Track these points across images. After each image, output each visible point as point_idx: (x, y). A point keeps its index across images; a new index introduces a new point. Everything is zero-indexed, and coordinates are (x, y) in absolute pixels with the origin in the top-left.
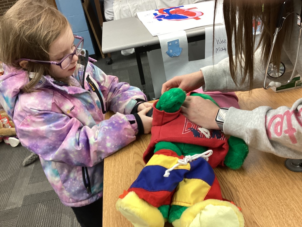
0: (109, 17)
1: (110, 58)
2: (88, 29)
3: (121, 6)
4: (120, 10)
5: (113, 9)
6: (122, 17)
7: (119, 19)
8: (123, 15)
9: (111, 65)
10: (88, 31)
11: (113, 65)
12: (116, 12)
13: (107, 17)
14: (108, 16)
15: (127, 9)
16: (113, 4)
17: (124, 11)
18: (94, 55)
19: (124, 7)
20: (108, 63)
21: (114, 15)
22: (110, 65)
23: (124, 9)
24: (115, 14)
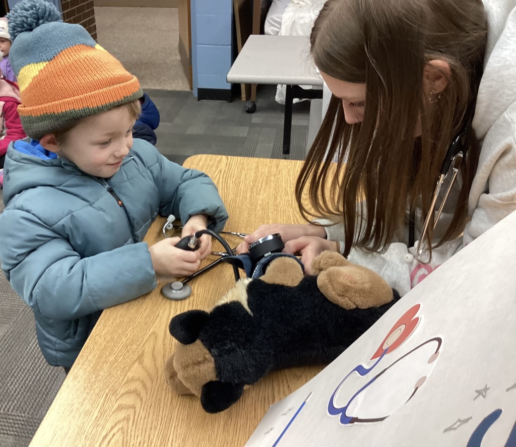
0: (272, 30)
1: (254, 102)
2: (230, 43)
3: (297, 15)
4: (294, 22)
5: (282, 17)
6: (294, 34)
7: (288, 35)
8: (296, 31)
9: (252, 114)
10: (230, 47)
11: (254, 115)
12: (286, 24)
13: (267, 28)
14: (270, 27)
15: (307, 22)
16: (285, 9)
17: (302, 25)
18: (228, 90)
19: (303, 18)
20: (247, 109)
21: (280, 29)
22: (250, 114)
23: (301, 22)
24: (283, 27)
